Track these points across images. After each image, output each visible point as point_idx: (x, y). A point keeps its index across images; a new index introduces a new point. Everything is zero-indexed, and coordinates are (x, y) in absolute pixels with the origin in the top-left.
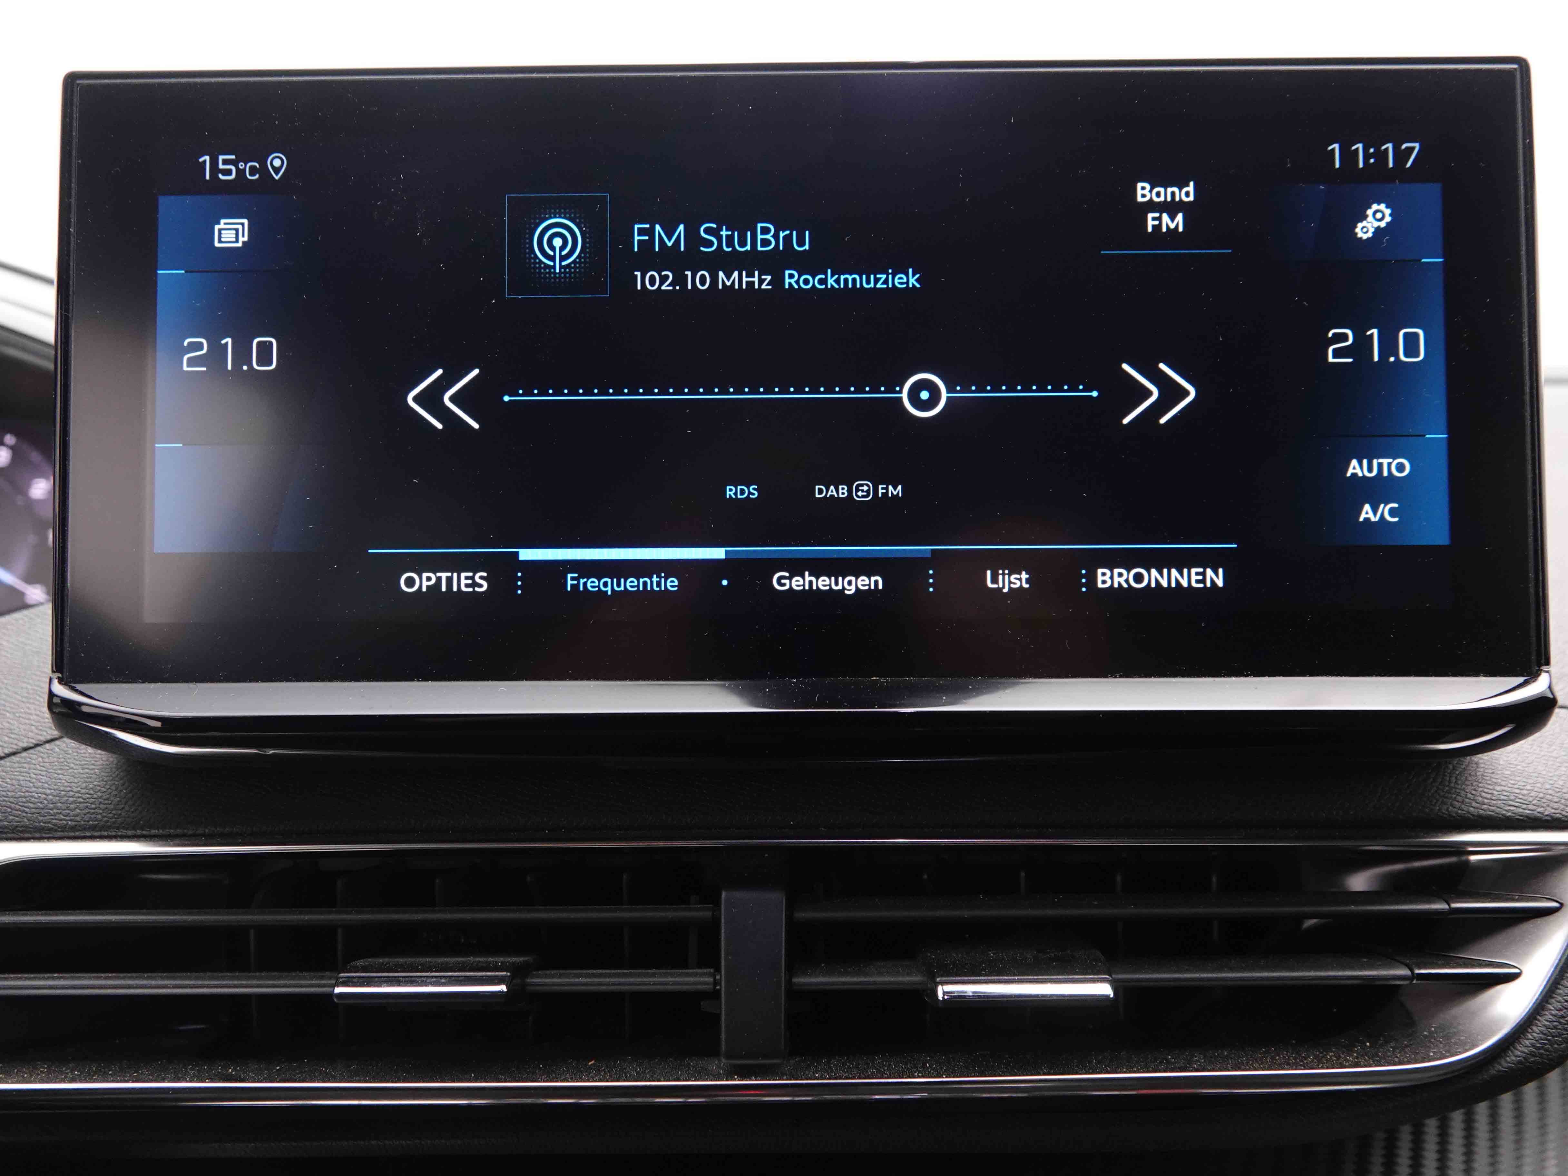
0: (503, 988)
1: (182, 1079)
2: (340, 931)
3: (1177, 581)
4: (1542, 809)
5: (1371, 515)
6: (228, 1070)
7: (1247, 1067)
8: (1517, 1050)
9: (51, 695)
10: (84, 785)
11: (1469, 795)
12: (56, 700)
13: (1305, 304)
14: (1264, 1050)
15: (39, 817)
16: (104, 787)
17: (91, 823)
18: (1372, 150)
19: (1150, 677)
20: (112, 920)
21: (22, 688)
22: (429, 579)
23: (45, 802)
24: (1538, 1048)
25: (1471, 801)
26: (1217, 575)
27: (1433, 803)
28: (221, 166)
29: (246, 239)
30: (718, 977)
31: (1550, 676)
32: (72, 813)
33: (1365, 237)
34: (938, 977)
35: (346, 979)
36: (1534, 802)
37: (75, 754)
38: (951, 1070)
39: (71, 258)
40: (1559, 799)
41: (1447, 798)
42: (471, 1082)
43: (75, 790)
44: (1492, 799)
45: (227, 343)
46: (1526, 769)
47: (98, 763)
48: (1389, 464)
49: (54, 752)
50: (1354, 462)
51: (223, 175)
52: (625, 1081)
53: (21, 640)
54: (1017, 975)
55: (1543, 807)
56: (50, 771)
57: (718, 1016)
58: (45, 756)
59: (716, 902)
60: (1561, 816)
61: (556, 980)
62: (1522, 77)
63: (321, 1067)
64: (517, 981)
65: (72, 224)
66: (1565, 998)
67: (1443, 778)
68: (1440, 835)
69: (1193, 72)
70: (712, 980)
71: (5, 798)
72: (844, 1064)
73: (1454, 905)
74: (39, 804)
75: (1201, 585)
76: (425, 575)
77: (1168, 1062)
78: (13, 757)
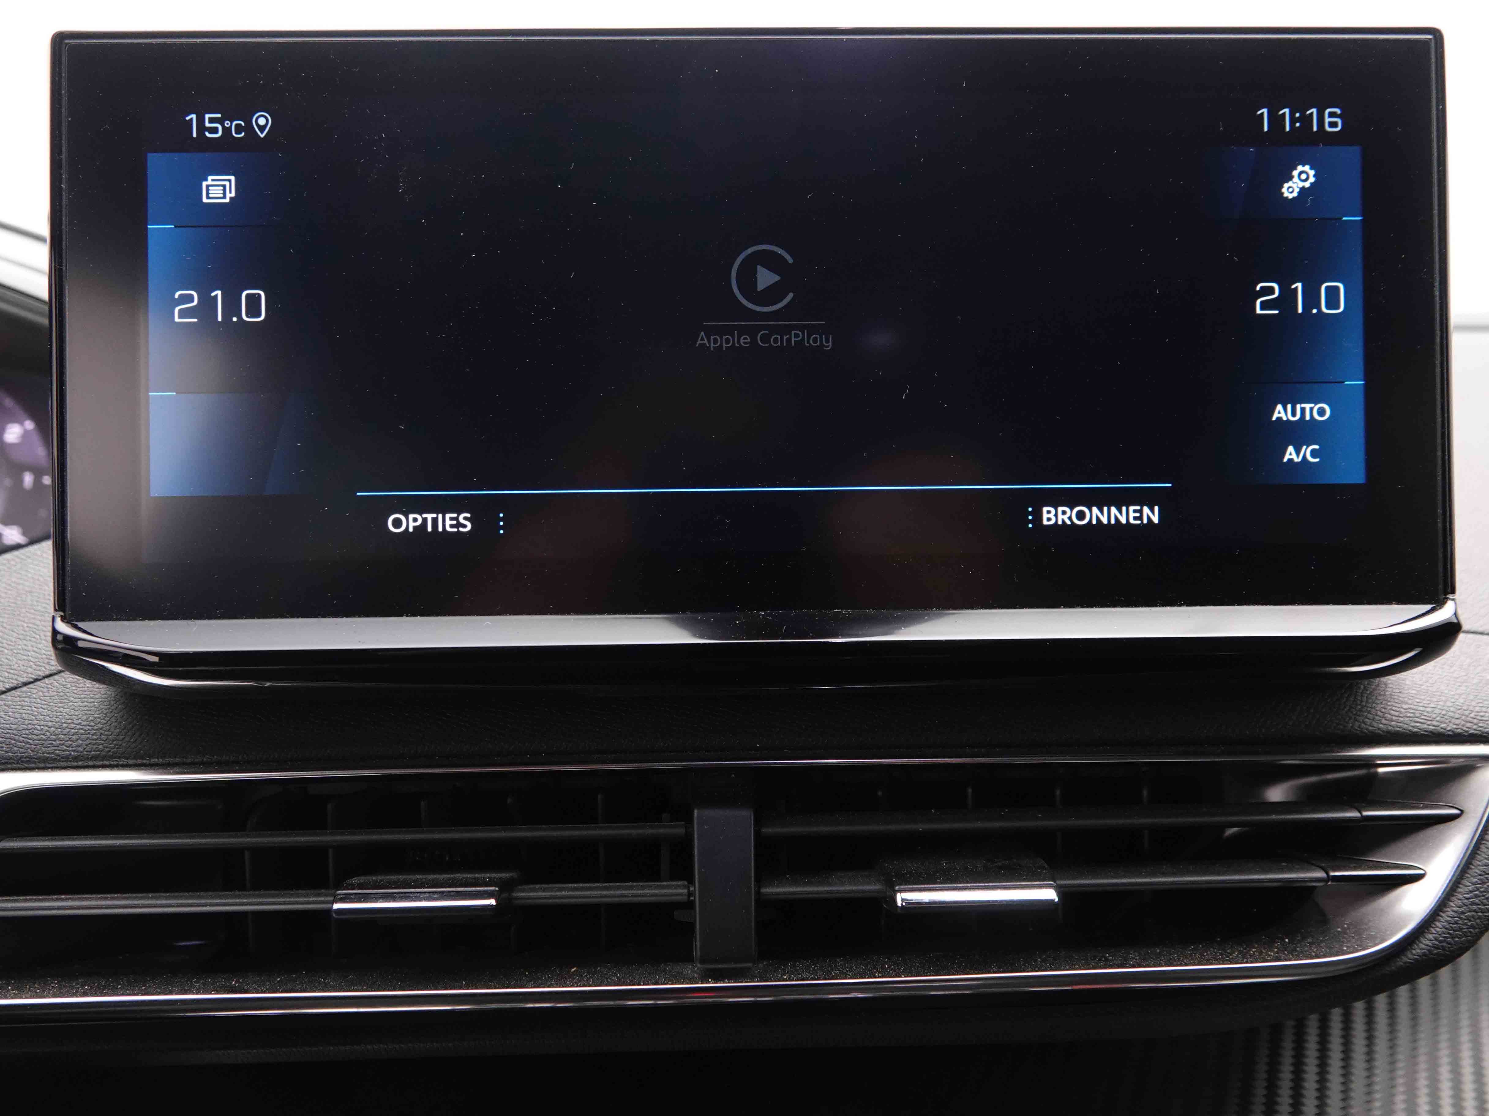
0: (492, 902)
1: (188, 991)
2: (331, 851)
3: (1116, 518)
4: (1445, 725)
5: (1294, 456)
6: (232, 982)
7: (1179, 963)
8: (1422, 943)
9: (55, 632)
10: (85, 717)
11: (1379, 713)
12: (60, 637)
13: (1235, 260)
14: (1192, 947)
15: (43, 748)
16: (104, 719)
17: (93, 753)
18: (1298, 115)
19: (1092, 607)
20: (116, 844)
21: (18, 626)
22: (415, 520)
23: (48, 733)
24: (1441, 942)
25: (1381, 718)
26: (1153, 512)
27: (1347, 720)
28: (207, 125)
29: (233, 195)
30: (692, 889)
31: (1455, 603)
32: (74, 744)
33: (1291, 196)
34: (897, 886)
35: (344, 896)
36: (1438, 719)
37: (74, 688)
38: (908, 970)
39: (64, 213)
40: (1459, 716)
41: (1359, 716)
42: (463, 989)
43: (75, 722)
44: (1400, 717)
45: (216, 296)
46: (1430, 688)
47: (97, 696)
48: (1311, 409)
49: (54, 687)
50: (1279, 407)
51: (210, 133)
52: (607, 985)
53: (14, 580)
54: (969, 883)
55: (1445, 723)
56: (50, 704)
57: (692, 925)
58: (45, 690)
59: (689, 820)
60: (1461, 731)
61: (540, 894)
62: (1436, 48)
63: (319, 977)
64: (505, 895)
65: (64, 181)
66: (1465, 895)
67: (1355, 698)
68: (1353, 749)
69: (1133, 40)
70: (686, 891)
71: (9, 731)
72: (810, 967)
73: (1365, 813)
74: (42, 736)
75: (1139, 522)
76: (411, 516)
77: (1107, 960)
78: (13, 692)
